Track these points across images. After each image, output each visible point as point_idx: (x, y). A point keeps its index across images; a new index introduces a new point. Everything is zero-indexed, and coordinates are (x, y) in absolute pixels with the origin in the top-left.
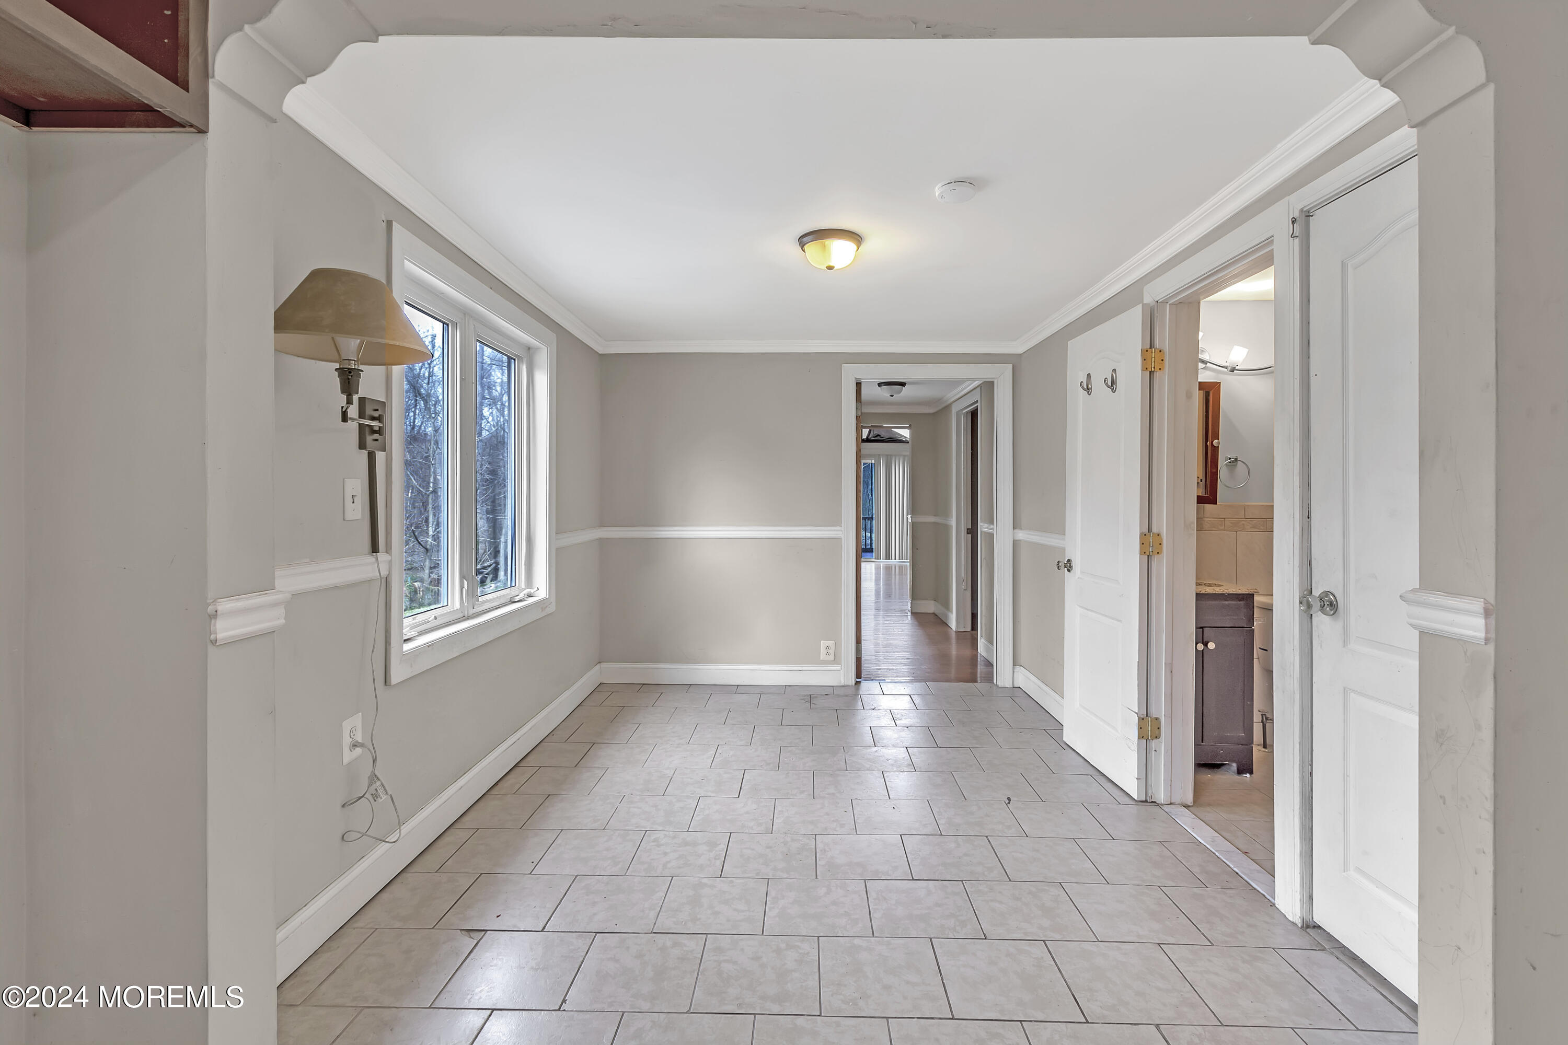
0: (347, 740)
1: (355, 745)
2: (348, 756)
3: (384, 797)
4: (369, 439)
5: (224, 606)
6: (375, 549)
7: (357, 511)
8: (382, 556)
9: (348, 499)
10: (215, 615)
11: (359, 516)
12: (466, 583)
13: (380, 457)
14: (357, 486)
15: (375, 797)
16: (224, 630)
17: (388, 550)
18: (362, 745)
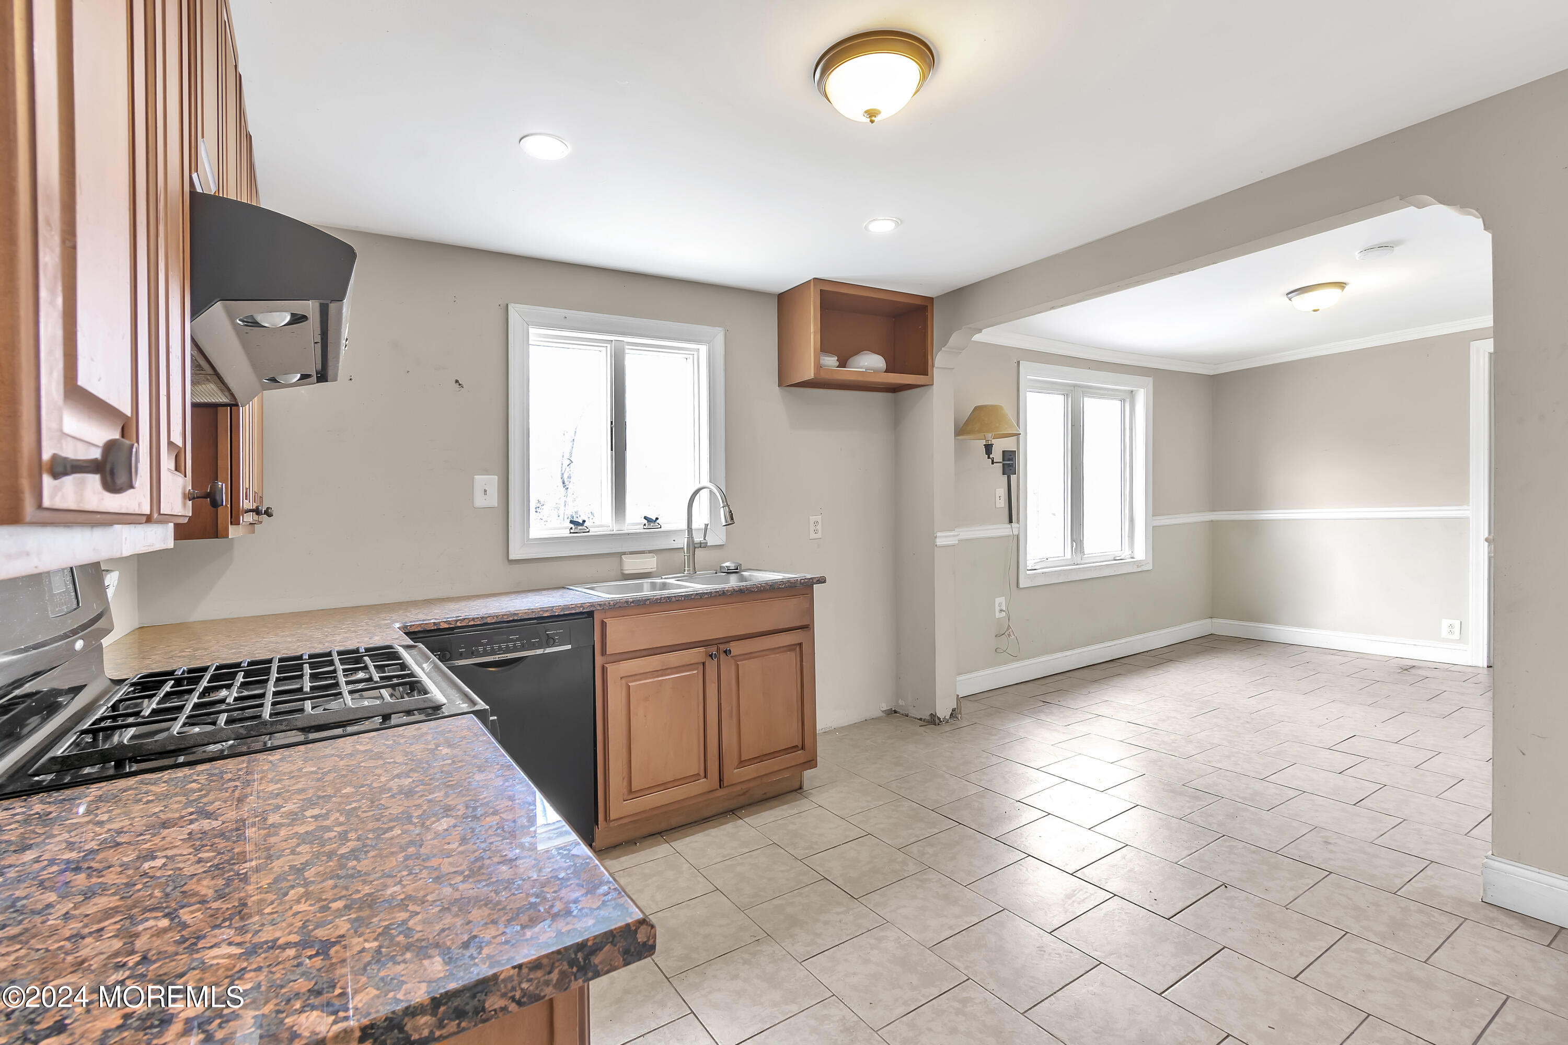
0: (997, 609)
1: (1001, 611)
2: (998, 615)
3: (1013, 637)
4: (1007, 469)
5: (939, 534)
6: (1011, 521)
7: (1002, 503)
8: (1014, 525)
9: (997, 498)
10: (936, 537)
11: (1003, 506)
12: (1074, 544)
13: (1013, 477)
14: (1002, 492)
15: (1009, 635)
16: (939, 542)
17: (1018, 522)
18: (1004, 611)
